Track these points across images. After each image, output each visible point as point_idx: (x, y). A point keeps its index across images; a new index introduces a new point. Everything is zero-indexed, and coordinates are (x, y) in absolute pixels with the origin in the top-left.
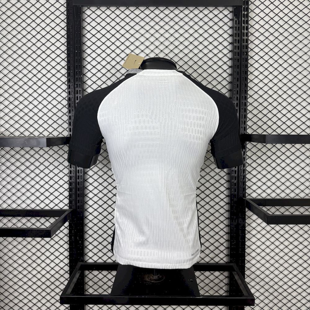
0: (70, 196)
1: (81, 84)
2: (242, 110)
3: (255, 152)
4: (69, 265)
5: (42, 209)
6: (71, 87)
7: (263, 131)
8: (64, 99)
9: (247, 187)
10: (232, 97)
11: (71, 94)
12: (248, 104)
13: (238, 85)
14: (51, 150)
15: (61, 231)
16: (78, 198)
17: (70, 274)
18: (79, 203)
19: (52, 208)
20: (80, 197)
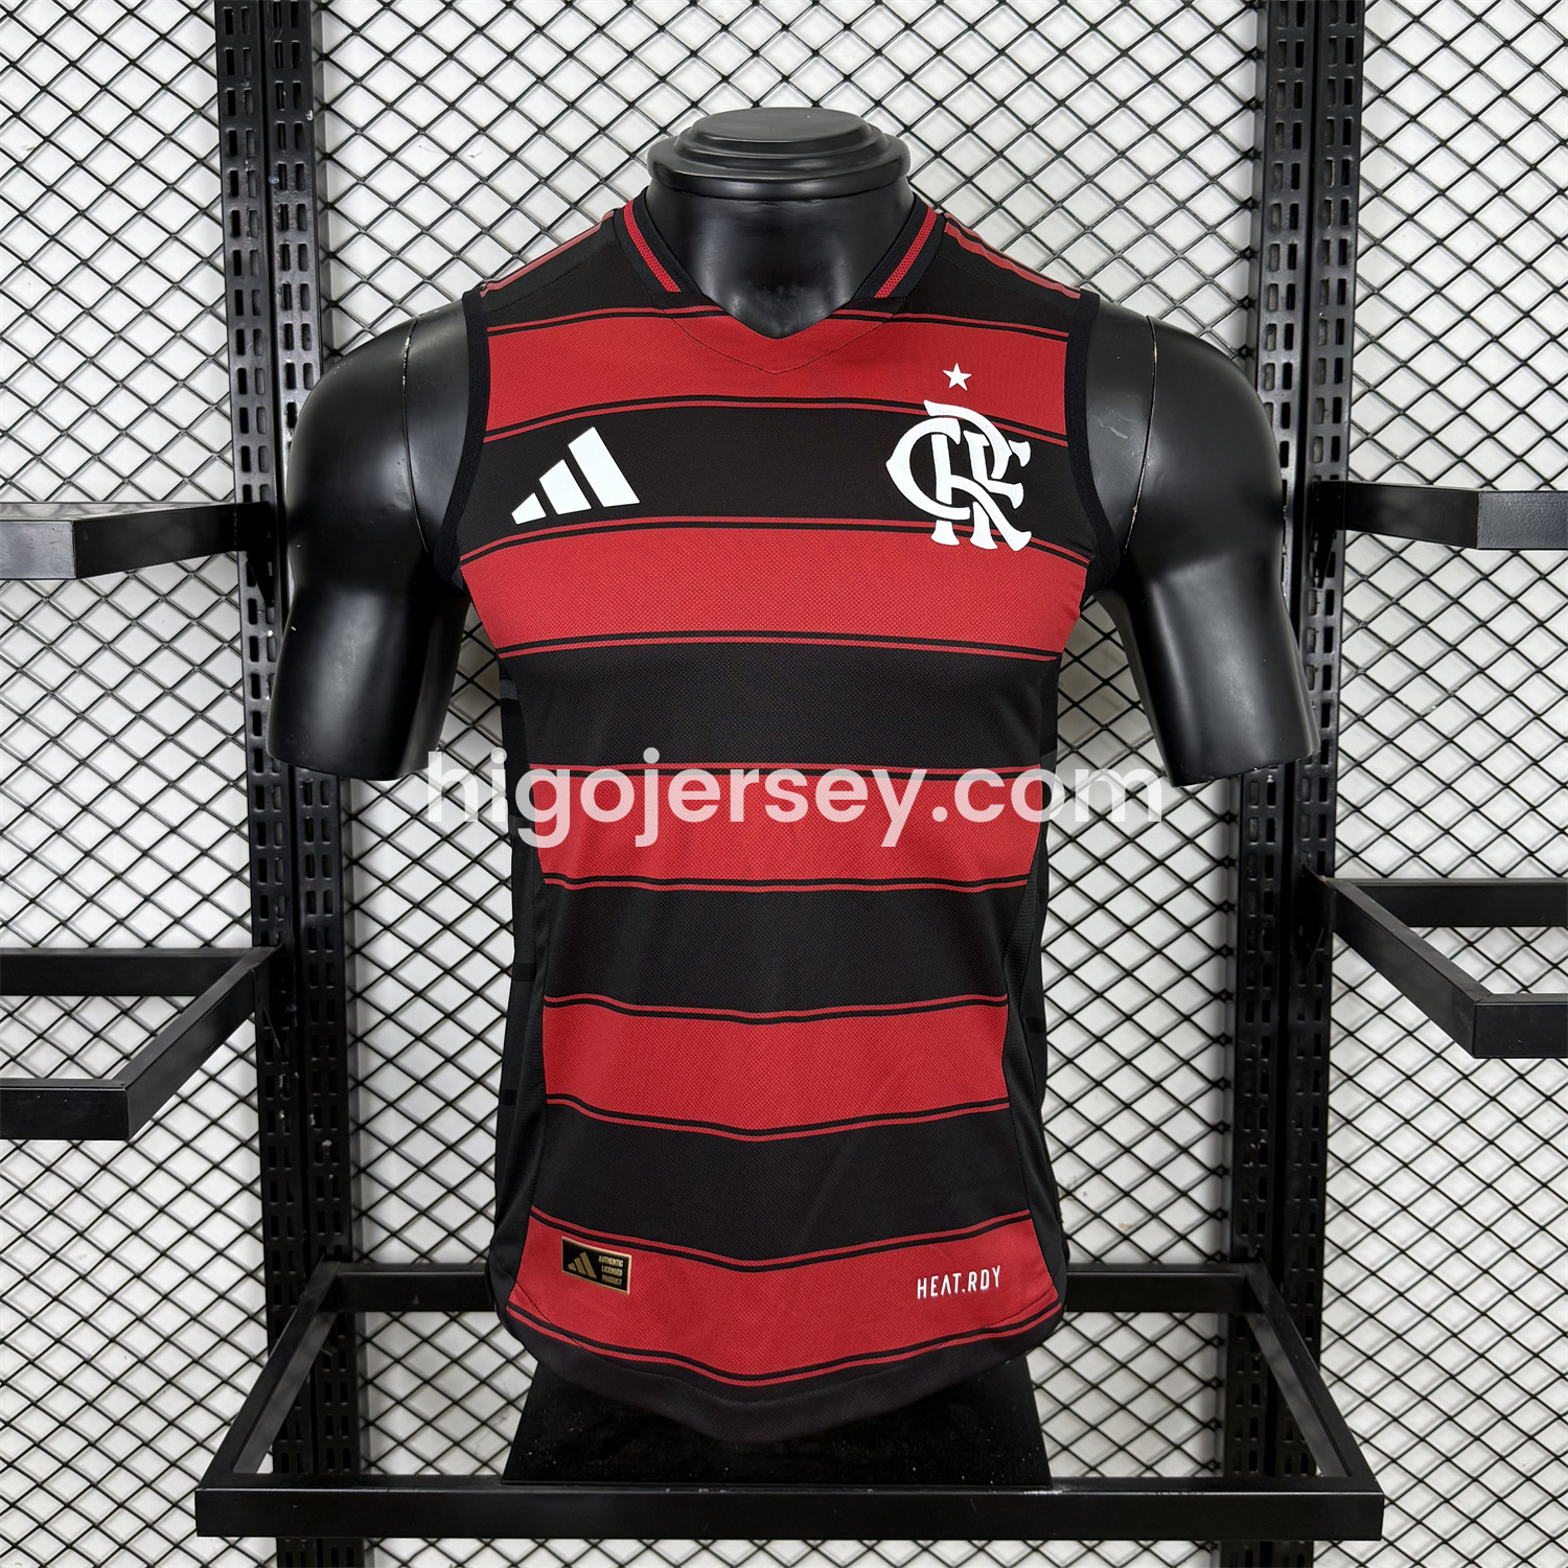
0: (259, 867)
1: (306, 170)
2: (1322, 333)
3: (1393, 592)
4: (262, 1274)
5: (92, 945)
6: (243, 188)
7: (1451, 460)
8: (207, 261)
9: (1341, 809)
10: (1257, 248)
11: (245, 228)
12: (1359, 297)
13: (1296, 168)
14: (133, 584)
15: (212, 1078)
16: (306, 884)
17: (273, 1329)
18: (311, 909)
19: (150, 936)
20: (318, 870)
